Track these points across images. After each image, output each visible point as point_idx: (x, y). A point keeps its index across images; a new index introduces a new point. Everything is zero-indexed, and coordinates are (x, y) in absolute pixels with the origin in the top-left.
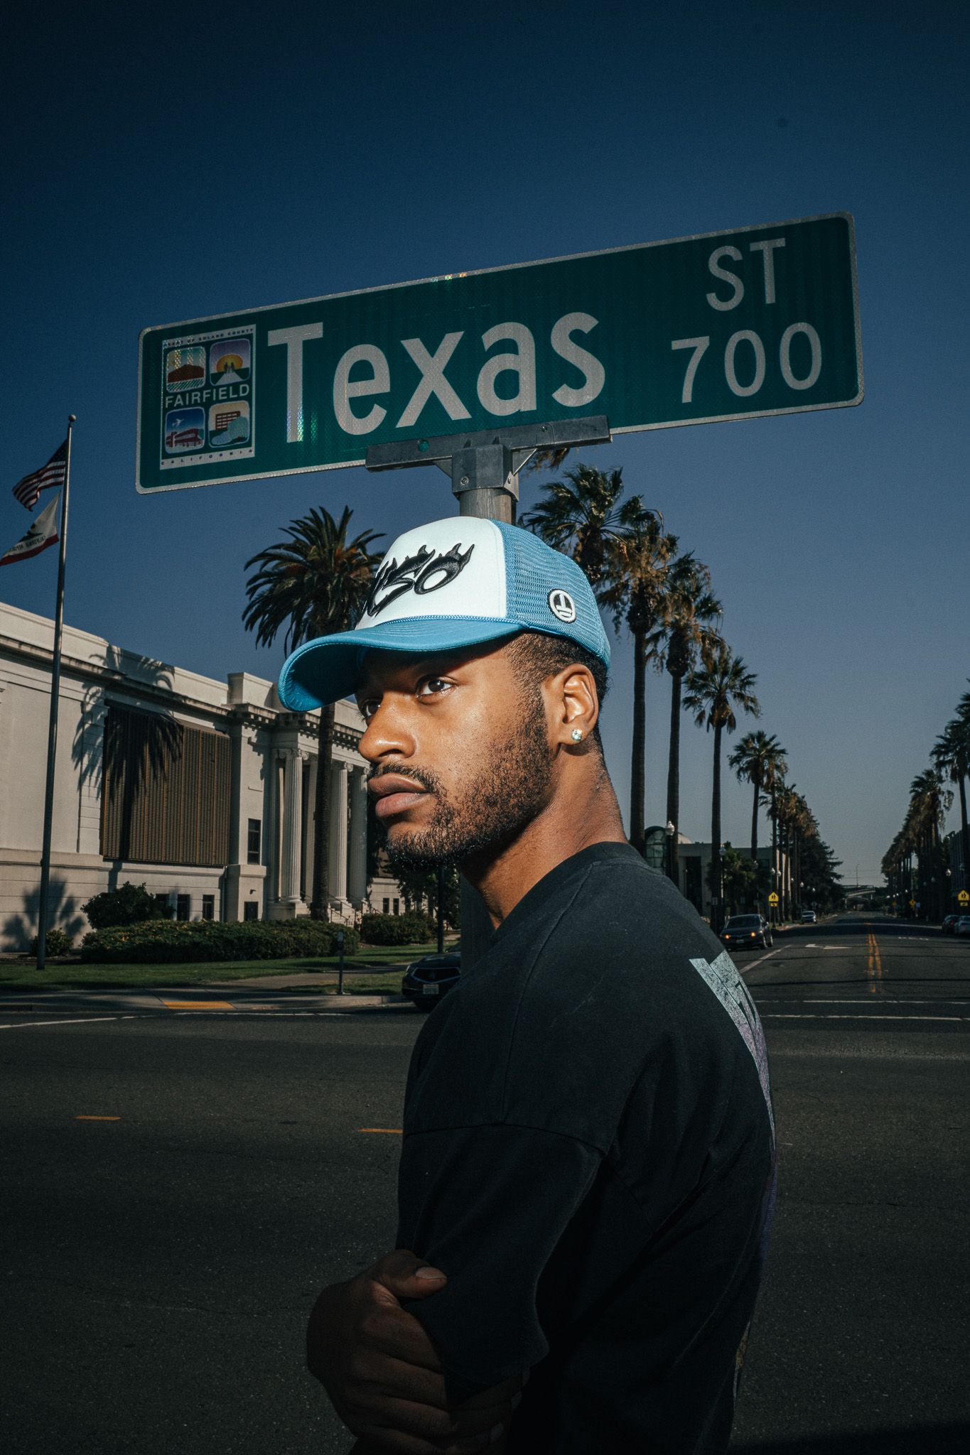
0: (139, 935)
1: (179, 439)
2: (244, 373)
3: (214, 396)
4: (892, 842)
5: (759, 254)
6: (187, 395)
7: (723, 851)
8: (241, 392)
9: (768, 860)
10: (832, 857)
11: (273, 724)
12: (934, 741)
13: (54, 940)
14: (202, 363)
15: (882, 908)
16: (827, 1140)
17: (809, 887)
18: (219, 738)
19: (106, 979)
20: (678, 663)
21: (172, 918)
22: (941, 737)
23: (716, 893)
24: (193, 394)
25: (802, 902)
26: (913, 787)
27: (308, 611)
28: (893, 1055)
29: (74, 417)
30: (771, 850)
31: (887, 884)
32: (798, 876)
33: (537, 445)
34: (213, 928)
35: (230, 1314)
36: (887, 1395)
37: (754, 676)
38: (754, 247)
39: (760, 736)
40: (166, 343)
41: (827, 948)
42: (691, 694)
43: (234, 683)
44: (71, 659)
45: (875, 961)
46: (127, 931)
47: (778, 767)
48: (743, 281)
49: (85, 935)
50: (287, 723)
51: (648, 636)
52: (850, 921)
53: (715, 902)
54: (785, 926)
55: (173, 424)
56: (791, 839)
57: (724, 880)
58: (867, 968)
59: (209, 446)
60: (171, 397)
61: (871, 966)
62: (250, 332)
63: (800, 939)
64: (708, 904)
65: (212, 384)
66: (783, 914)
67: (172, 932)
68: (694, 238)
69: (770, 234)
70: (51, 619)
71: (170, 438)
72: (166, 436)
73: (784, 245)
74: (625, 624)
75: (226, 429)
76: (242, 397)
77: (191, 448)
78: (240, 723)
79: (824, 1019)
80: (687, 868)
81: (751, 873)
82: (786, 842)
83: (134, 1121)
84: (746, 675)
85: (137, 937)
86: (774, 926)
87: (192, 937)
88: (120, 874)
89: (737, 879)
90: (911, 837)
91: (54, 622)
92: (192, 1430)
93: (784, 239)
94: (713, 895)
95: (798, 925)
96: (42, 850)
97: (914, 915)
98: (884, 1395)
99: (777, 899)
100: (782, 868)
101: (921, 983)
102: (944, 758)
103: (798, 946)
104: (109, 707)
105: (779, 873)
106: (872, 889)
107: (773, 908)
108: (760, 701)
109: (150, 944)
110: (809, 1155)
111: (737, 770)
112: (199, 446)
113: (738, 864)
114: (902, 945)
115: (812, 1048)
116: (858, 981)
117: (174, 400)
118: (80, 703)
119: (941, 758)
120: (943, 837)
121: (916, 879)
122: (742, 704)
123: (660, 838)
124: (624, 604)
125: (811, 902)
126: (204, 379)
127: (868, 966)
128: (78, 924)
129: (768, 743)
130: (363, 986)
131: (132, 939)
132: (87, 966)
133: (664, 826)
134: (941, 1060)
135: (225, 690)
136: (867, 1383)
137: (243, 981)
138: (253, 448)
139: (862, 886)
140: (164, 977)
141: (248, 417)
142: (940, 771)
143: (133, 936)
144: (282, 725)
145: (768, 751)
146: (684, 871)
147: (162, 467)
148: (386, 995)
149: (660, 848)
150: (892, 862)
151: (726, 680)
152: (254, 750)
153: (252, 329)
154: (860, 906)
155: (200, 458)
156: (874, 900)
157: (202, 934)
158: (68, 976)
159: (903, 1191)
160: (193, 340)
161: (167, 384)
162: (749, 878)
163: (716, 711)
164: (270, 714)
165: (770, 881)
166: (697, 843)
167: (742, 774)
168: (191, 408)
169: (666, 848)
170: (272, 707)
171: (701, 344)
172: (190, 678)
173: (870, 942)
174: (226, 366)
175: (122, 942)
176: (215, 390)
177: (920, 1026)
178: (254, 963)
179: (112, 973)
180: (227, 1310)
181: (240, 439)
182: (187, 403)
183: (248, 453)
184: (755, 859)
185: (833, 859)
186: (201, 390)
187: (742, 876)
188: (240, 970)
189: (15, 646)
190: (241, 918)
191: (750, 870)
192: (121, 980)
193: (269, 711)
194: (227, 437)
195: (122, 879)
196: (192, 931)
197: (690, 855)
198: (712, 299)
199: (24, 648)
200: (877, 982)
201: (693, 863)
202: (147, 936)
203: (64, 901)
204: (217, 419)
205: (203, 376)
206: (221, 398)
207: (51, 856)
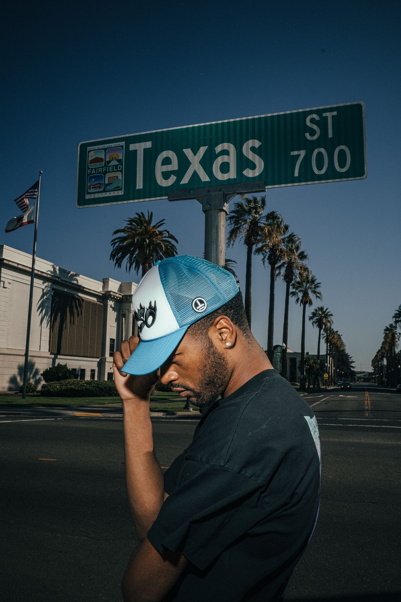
0: (64, 385)
1: (93, 187)
2: (120, 161)
3: (108, 170)
4: (376, 354)
5: (326, 118)
6: (97, 169)
7: (306, 356)
8: (118, 168)
9: (324, 360)
10: (351, 359)
11: (121, 300)
12: (394, 313)
13: (29, 387)
14: (103, 157)
15: (371, 381)
16: (347, 476)
17: (341, 372)
18: (98, 305)
19: (50, 403)
20: (288, 278)
21: (78, 378)
22: (397, 311)
23: (302, 373)
24: (99, 169)
25: (338, 377)
26: (384, 331)
27: (136, 253)
28: (374, 442)
29: (42, 172)
30: (326, 356)
31: (374, 371)
32: (337, 367)
33: (236, 192)
34: (95, 383)
35: (101, 540)
36: (369, 580)
37: (320, 283)
38: (324, 115)
39: (321, 309)
40: (89, 148)
41: (348, 397)
42: (294, 290)
43: (105, 282)
44: (39, 271)
45: (368, 403)
46: (60, 383)
47: (329, 321)
48: (320, 129)
49: (42, 385)
50: (127, 299)
51: (276, 266)
52: (358, 386)
53: (302, 377)
54: (331, 387)
55: (91, 181)
56: (334, 352)
57: (306, 368)
58: (365, 406)
59: (105, 190)
60: (91, 170)
61: (366, 405)
62: (122, 145)
63: (337, 393)
64: (299, 377)
65: (107, 165)
66: (330, 382)
67: (78, 384)
68: (300, 111)
69: (331, 110)
70: (31, 255)
71: (90, 186)
72: (88, 186)
73: (336, 114)
74: (267, 261)
75: (112, 183)
76: (119, 170)
77: (98, 190)
78: (108, 299)
79: (346, 426)
80: (291, 362)
81: (317, 365)
82: (332, 352)
83: (62, 461)
84: (316, 283)
85: (63, 386)
86: (326, 387)
87: (86, 386)
88: (57, 360)
89: (311, 368)
90: (384, 352)
91: (32, 256)
92: (85, 586)
93: (336, 112)
94: (301, 374)
95: (336, 387)
96: (25, 349)
97: (385, 384)
98: (368, 580)
99: (327, 376)
100: (330, 363)
101: (387, 412)
102: (398, 319)
103: (336, 396)
104: (54, 291)
105: (329, 365)
106: (367, 373)
107: (326, 380)
108: (322, 294)
109: (69, 389)
110: (339, 482)
111: (312, 322)
112: (102, 190)
113: (312, 361)
114: (379, 396)
115: (341, 438)
116: (360, 411)
117: (92, 171)
118: (42, 289)
119: (397, 319)
120: (397, 352)
121: (386, 369)
122: (315, 295)
123: (280, 350)
124: (267, 253)
125: (342, 378)
126: (104, 163)
127: (365, 405)
128: (40, 380)
129: (325, 312)
130: (156, 408)
131: (62, 387)
132: (43, 397)
133: (281, 345)
134: (395, 444)
135: (101, 285)
136: (361, 575)
137: (107, 405)
138: (123, 191)
139: (363, 372)
140: (75, 403)
141: (121, 178)
142: (396, 324)
143: (62, 386)
144: (125, 300)
145: (325, 315)
146: (289, 364)
147: (86, 198)
148: (165, 412)
149: (279, 354)
150: (376, 362)
151: (308, 285)
152: (113, 310)
153: (123, 143)
154: (362, 380)
155: (102, 194)
156: (368, 377)
157: (90, 386)
158: (35, 401)
159: (378, 497)
160: (100, 147)
161: (89, 165)
162: (316, 367)
163: (304, 298)
164: (120, 295)
165: (325, 369)
166: (295, 352)
167: (314, 323)
168: (98, 174)
169: (282, 354)
170: (121, 292)
171: (303, 153)
172: (87, 280)
173: (366, 395)
174: (113, 158)
175: (57, 388)
176: (108, 168)
177: (386, 430)
178: (111, 398)
179: (53, 400)
180: (100, 539)
181: (118, 187)
182: (97, 172)
183: (121, 193)
184: (319, 359)
185: (351, 360)
186: (102, 167)
187: (313, 366)
188: (106, 401)
189: (16, 265)
190: (106, 379)
191: (317, 364)
192: (56, 403)
193: (119, 294)
194: (112, 186)
195: (57, 361)
196: (86, 384)
197: (292, 357)
198: (308, 136)
199: (20, 266)
200: (369, 411)
201: (293, 360)
202: (67, 386)
203: (34, 370)
204: (108, 179)
205: (103, 162)
206: (110, 171)
207: (29, 352)
